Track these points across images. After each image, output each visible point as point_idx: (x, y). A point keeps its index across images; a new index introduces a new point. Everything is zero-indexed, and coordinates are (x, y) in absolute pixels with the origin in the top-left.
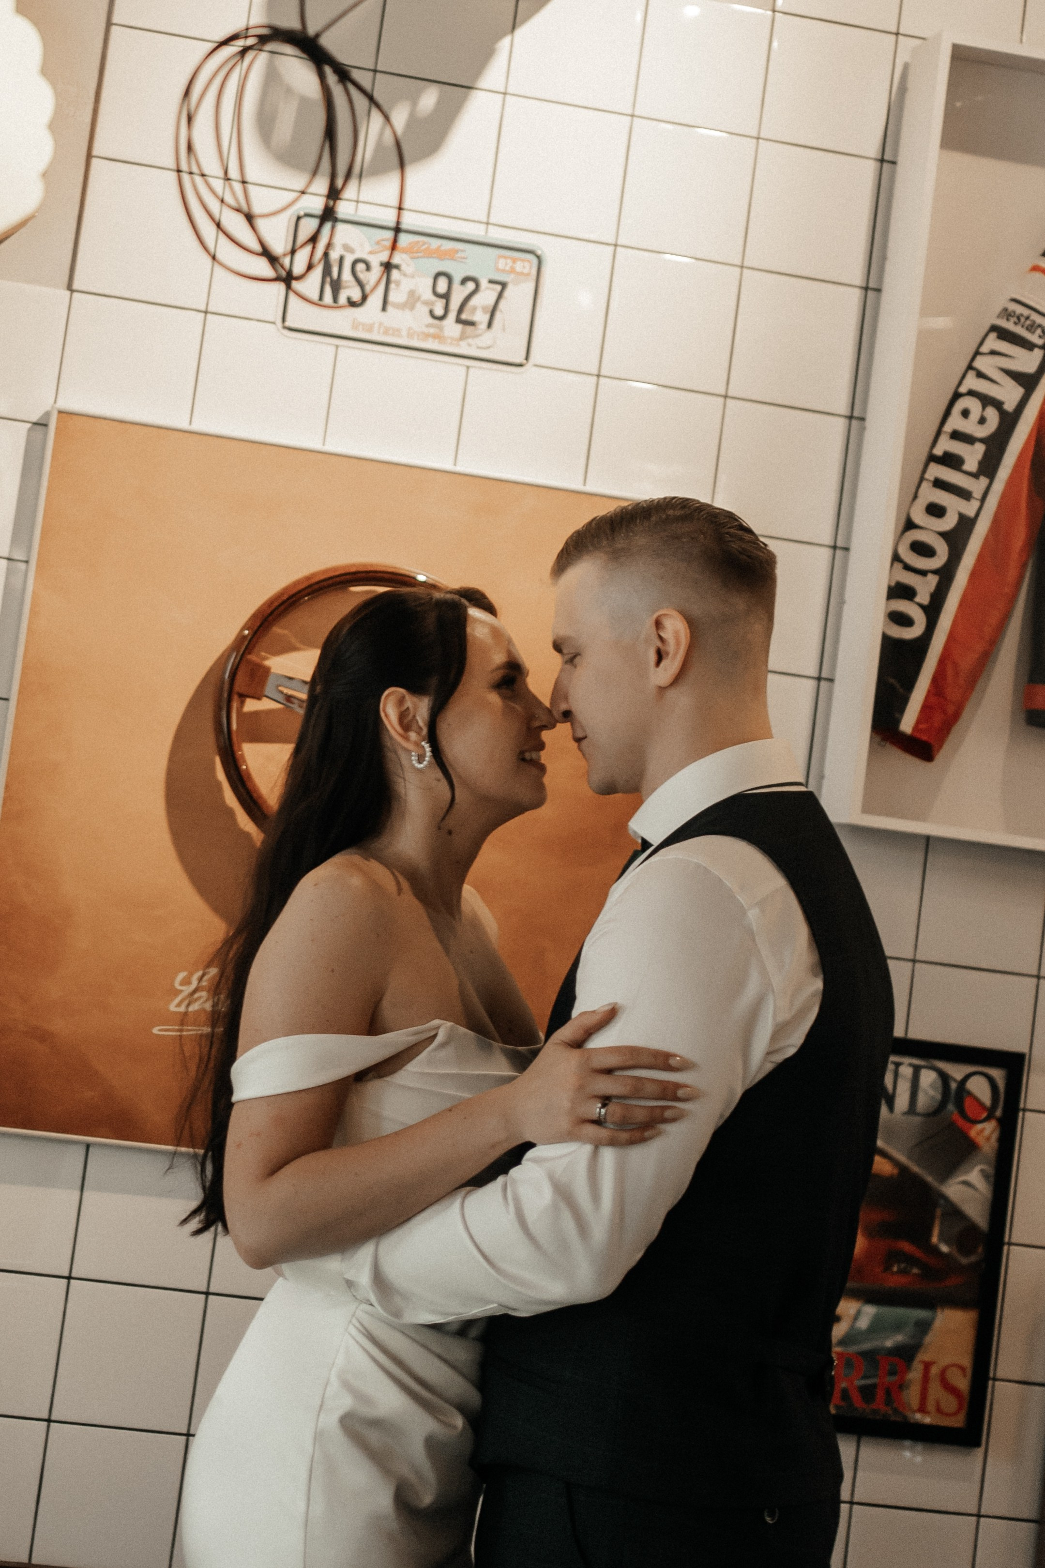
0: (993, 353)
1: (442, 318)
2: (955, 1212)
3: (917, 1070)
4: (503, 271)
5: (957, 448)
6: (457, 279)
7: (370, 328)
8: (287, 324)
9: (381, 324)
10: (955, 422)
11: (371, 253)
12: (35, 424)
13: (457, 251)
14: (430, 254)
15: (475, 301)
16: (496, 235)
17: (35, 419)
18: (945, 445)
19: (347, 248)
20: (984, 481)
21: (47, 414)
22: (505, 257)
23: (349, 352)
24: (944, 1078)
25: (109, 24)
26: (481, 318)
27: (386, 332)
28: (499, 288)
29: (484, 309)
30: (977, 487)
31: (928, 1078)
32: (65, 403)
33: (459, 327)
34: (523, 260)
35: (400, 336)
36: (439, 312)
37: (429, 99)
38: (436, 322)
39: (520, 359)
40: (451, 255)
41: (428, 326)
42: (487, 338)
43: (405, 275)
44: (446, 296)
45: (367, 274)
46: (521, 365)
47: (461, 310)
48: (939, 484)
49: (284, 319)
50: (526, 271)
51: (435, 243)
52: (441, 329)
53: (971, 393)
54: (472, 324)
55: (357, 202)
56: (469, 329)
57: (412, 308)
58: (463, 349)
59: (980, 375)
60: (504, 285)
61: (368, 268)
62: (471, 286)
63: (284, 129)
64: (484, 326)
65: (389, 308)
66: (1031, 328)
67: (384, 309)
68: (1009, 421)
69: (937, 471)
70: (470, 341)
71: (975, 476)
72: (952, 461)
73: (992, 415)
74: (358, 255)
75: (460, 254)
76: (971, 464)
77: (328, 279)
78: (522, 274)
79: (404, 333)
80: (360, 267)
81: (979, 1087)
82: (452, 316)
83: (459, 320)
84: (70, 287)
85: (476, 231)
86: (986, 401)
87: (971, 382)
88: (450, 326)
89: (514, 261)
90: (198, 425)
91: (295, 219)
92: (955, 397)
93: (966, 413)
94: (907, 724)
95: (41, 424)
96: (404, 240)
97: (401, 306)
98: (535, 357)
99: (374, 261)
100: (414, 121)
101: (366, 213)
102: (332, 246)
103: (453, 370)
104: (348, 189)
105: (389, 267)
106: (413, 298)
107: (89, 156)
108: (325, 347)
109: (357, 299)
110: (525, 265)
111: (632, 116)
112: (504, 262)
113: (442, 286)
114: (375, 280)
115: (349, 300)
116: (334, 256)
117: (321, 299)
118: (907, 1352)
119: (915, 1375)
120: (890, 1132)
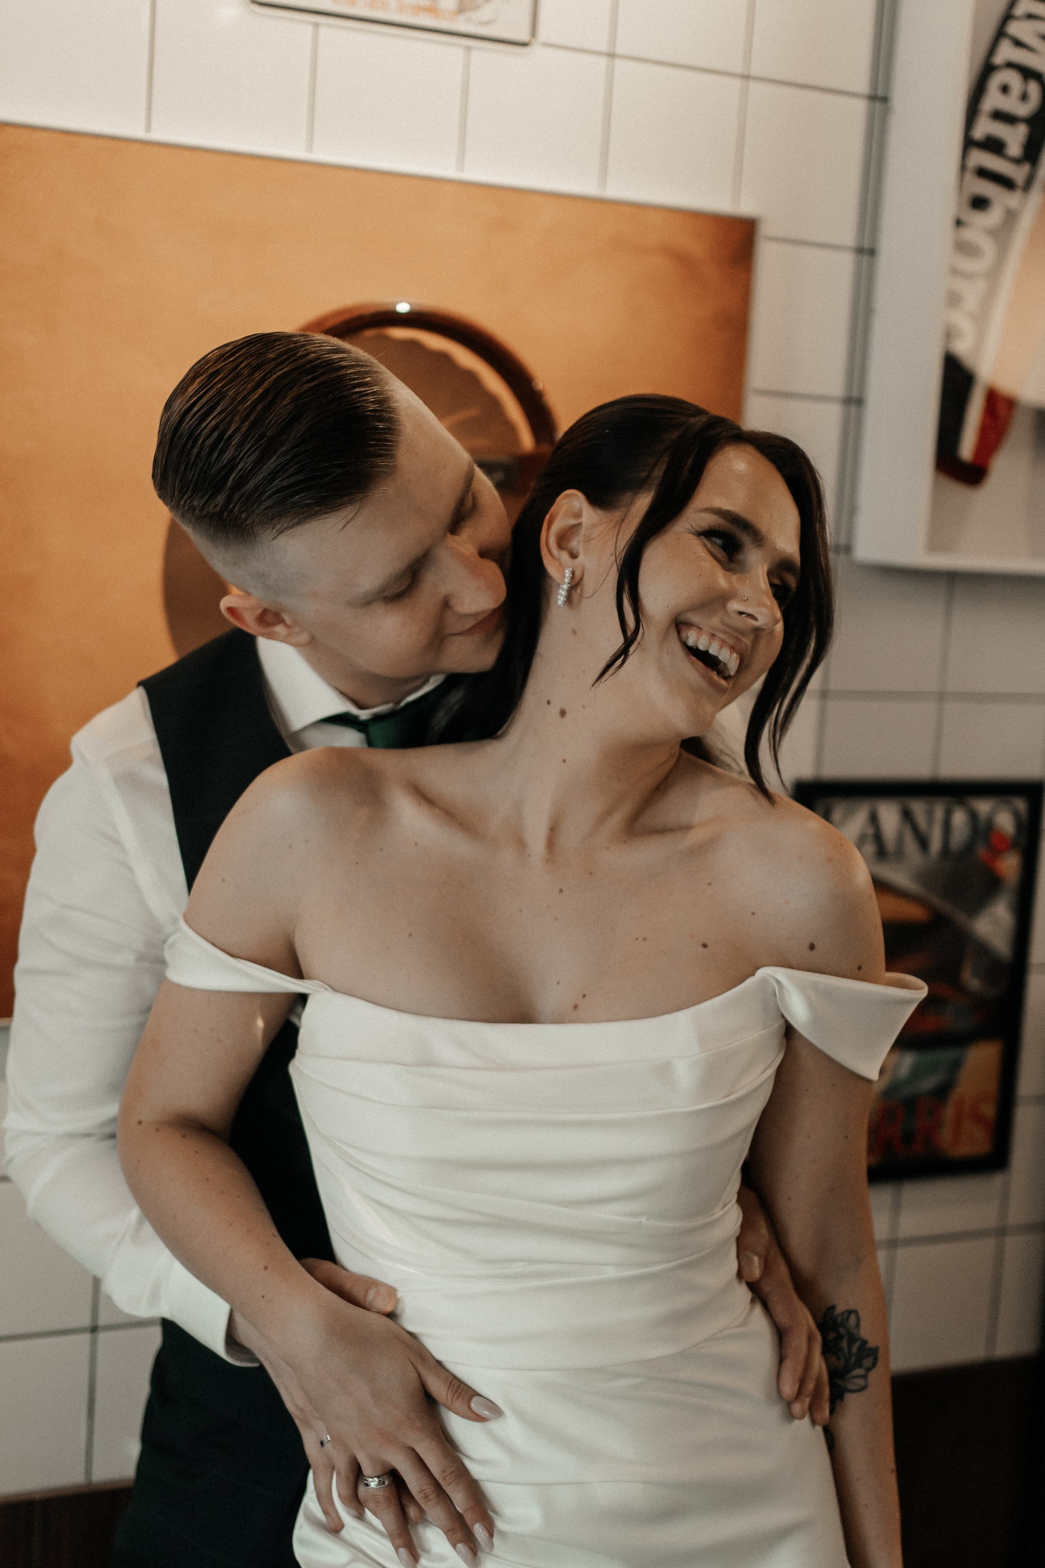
0: (1031, 16)
3: (948, 810)
5: (999, 130)
10: (993, 100)
18: (984, 127)
20: (1026, 168)
23: (331, 32)
24: (973, 816)
27: (373, 6)
30: (1019, 174)
31: (959, 818)
39: (525, 36)
42: (486, 10)
46: (524, 44)
48: (983, 173)
53: (1010, 65)
58: (461, 25)
59: (1018, 43)
69: (978, 157)
70: (469, 14)
71: (1017, 161)
72: (994, 146)
73: (1034, 90)
76: (1015, 149)
79: (394, 5)
81: (1005, 822)
86: (1027, 73)
87: (1006, 52)
90: (157, 135)
92: (987, 70)
93: (1005, 89)
94: (967, 448)
98: (542, 33)
103: (452, 52)
108: (303, 25)
118: (943, 1092)
119: (949, 1112)
120: (925, 877)
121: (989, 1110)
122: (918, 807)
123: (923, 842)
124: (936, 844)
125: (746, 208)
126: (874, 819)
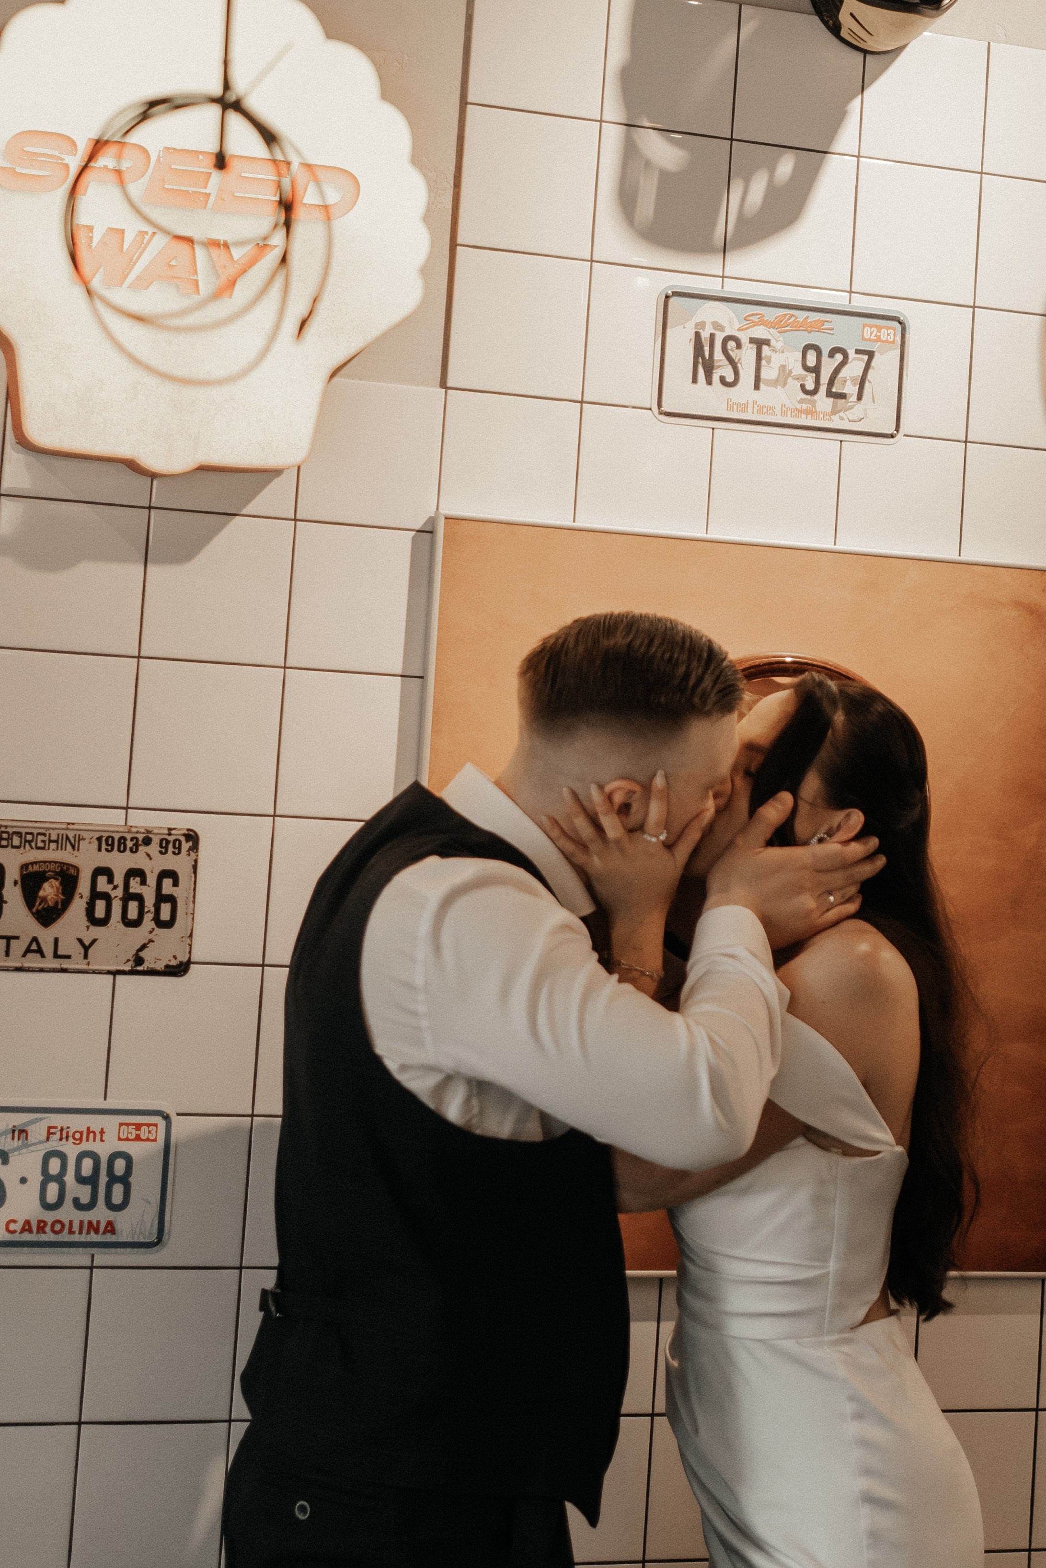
1: (813, 392)
4: (869, 340)
6: (825, 353)
7: (744, 407)
8: (665, 408)
9: (754, 402)
11: (739, 330)
12: (418, 531)
13: (823, 322)
14: (798, 327)
15: (844, 373)
16: (860, 303)
17: (418, 527)
19: (717, 326)
21: (432, 521)
22: (871, 326)
23: (726, 435)
25: (464, 103)
26: (851, 389)
27: (760, 411)
28: (866, 357)
29: (853, 380)
32: (448, 509)
33: (831, 400)
34: (888, 328)
35: (774, 414)
36: (810, 386)
37: (786, 166)
38: (809, 397)
39: (891, 430)
40: (818, 327)
41: (801, 401)
42: (858, 410)
43: (775, 351)
44: (816, 370)
45: (737, 351)
46: (892, 436)
47: (831, 382)
49: (660, 405)
50: (891, 339)
51: (801, 315)
52: (814, 403)
54: (843, 396)
55: (723, 277)
56: (841, 402)
57: (785, 384)
58: (836, 423)
60: (871, 354)
61: (739, 346)
62: (839, 357)
63: (646, 208)
64: (854, 398)
65: (762, 385)
67: (757, 387)
70: (841, 414)
74: (728, 332)
75: (826, 326)
77: (700, 360)
78: (887, 341)
79: (778, 411)
80: (731, 344)
82: (823, 389)
83: (830, 394)
84: (443, 384)
85: (840, 300)
88: (822, 401)
89: (879, 329)
90: (581, 523)
91: (663, 299)
95: (427, 531)
96: (771, 314)
97: (775, 383)
98: (904, 428)
99: (744, 338)
100: (771, 191)
101: (733, 288)
102: (702, 325)
103: (829, 445)
104: (713, 264)
105: (759, 343)
106: (784, 374)
107: (453, 245)
108: (700, 432)
109: (730, 378)
110: (891, 332)
111: (981, 173)
112: (869, 330)
113: (811, 360)
114: (747, 357)
115: (723, 380)
116: (705, 335)
117: (695, 380)
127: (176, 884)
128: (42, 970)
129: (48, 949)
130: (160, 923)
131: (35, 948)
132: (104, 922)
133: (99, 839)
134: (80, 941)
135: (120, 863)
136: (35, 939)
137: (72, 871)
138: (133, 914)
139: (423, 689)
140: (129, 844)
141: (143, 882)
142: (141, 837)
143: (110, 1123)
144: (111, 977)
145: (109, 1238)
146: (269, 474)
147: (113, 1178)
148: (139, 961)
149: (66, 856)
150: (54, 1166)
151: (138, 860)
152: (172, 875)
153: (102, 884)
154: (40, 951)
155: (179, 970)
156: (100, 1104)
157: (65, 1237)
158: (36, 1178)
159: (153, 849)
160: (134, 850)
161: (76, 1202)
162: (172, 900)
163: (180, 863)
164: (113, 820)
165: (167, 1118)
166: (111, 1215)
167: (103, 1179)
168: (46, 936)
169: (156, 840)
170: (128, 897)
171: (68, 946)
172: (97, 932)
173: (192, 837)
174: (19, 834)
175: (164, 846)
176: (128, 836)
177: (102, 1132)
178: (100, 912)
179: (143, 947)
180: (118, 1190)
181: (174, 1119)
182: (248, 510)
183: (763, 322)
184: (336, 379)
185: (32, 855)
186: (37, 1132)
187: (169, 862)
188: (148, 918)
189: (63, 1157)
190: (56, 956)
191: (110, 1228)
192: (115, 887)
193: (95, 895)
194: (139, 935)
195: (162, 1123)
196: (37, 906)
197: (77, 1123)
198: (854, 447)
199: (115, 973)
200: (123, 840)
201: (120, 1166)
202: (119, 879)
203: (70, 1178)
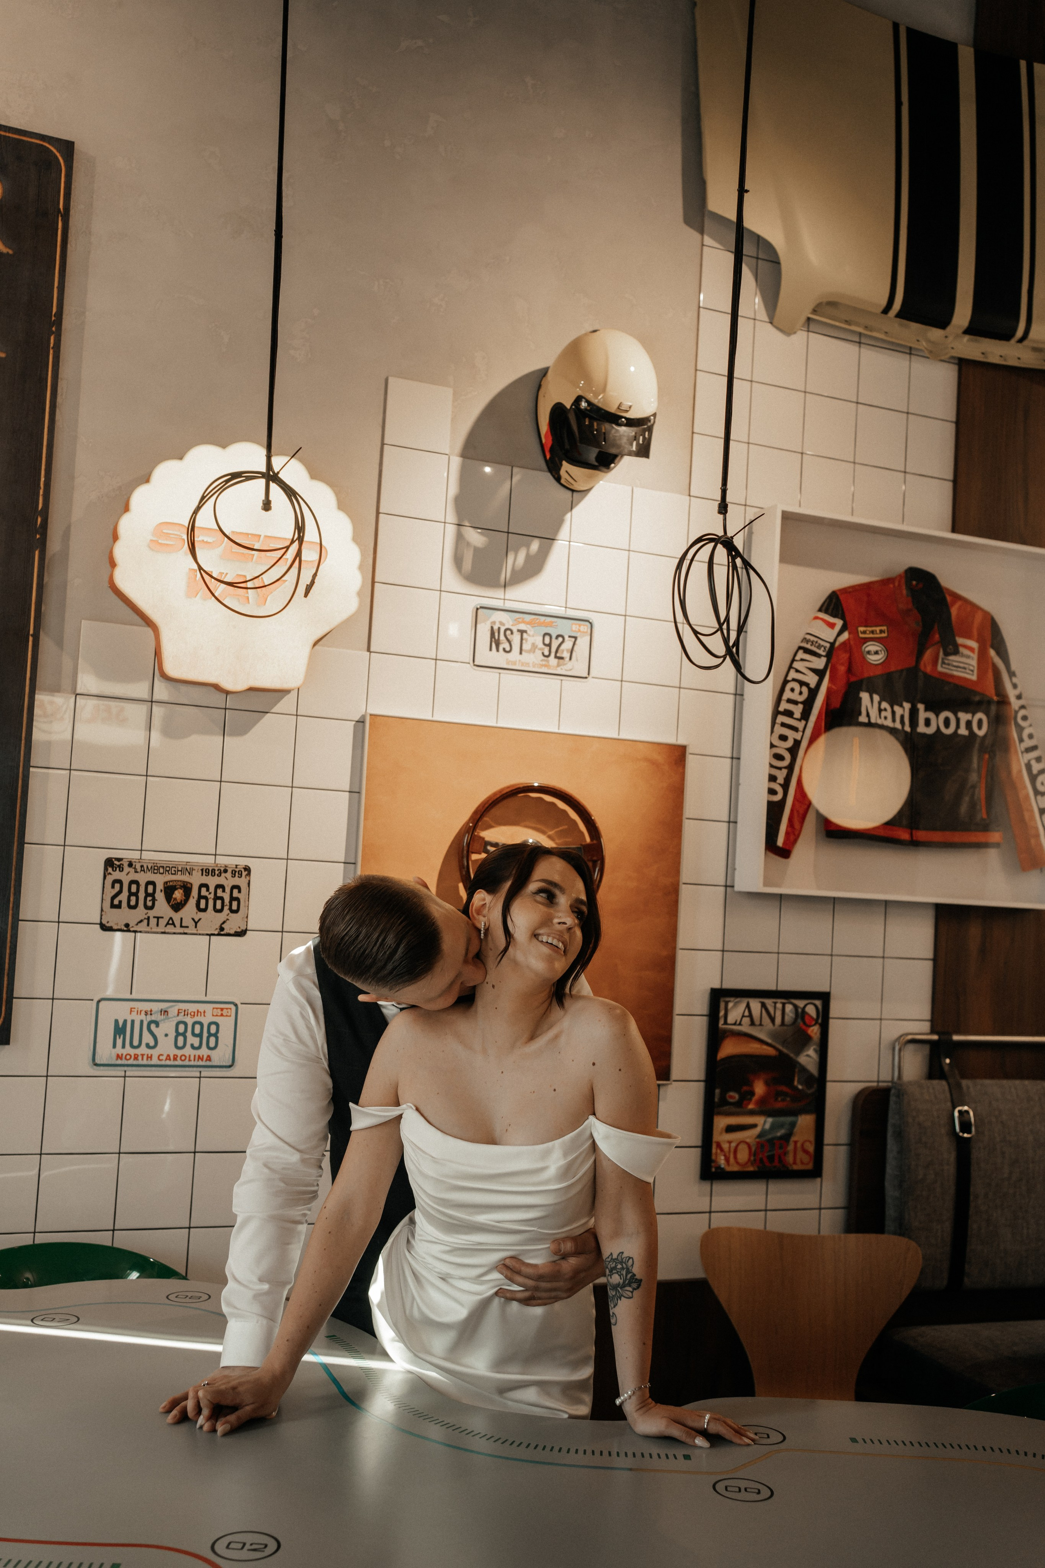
0: (802, 660)
1: (548, 656)
2: (803, 1069)
3: (784, 1004)
4: (575, 631)
5: (790, 707)
6: (554, 637)
7: (514, 663)
8: (475, 663)
9: (520, 661)
10: (787, 695)
11: (512, 625)
12: (357, 721)
13: (553, 622)
14: (541, 624)
15: (563, 647)
16: (571, 613)
17: (357, 720)
18: (783, 706)
19: (502, 623)
20: (803, 722)
21: (364, 716)
22: (576, 624)
23: (506, 676)
24: (796, 1007)
25: (378, 513)
26: (566, 655)
27: (523, 664)
28: (573, 639)
29: (567, 650)
30: (800, 725)
31: (789, 1008)
32: (371, 711)
33: (557, 660)
34: (584, 625)
35: (529, 666)
36: (547, 653)
37: (535, 545)
38: (546, 658)
39: (586, 675)
40: (550, 625)
41: (542, 660)
42: (569, 665)
43: (529, 635)
44: (549, 645)
45: (512, 636)
46: (586, 678)
47: (557, 651)
48: (783, 725)
49: (474, 661)
50: (585, 630)
51: (543, 618)
52: (548, 661)
53: (794, 680)
54: (562, 658)
55: (504, 599)
56: (561, 661)
57: (534, 652)
58: (559, 671)
59: (797, 671)
60: (576, 638)
61: (512, 633)
62: (560, 639)
63: (467, 565)
64: (568, 659)
65: (523, 653)
66: (819, 647)
67: (521, 653)
68: (813, 693)
69: (781, 719)
70: (562, 667)
71: (800, 720)
72: (789, 714)
73: (805, 690)
74: (507, 626)
75: (554, 624)
76: (797, 715)
77: (493, 640)
78: (584, 632)
79: (531, 665)
80: (508, 632)
81: (811, 1010)
82: (553, 655)
83: (556, 657)
84: (369, 650)
85: (561, 611)
86: (802, 683)
87: (793, 675)
88: (552, 660)
89: (580, 626)
90: (437, 718)
91: (475, 610)
92: (785, 682)
93: (792, 690)
94: (780, 842)
95: (361, 722)
96: (528, 618)
97: (529, 652)
98: (592, 673)
99: (515, 629)
100: (528, 557)
101: (509, 605)
102: (494, 623)
103: (555, 682)
104: (499, 593)
105: (522, 632)
106: (534, 647)
107: (373, 582)
108: (494, 674)
109: (508, 649)
110: (585, 628)
111: (629, 551)
112: (575, 626)
113: (547, 640)
114: (516, 639)
115: (504, 650)
116: (496, 628)
117: (491, 650)
118: (786, 1138)
119: (791, 1147)
120: (774, 1035)
121: (811, 1148)
122: (769, 1002)
123: (773, 1020)
124: (778, 1020)
125: (681, 741)
126: (748, 1006)
127: (240, 892)
128: (174, 933)
129: (177, 923)
130: (232, 911)
131: (171, 922)
132: (205, 910)
133: (202, 870)
134: (193, 919)
135: (212, 882)
136: (171, 918)
137: (189, 885)
138: (219, 906)
139: (360, 798)
140: (217, 872)
141: (224, 891)
142: (222, 869)
143: (208, 1008)
144: (208, 937)
145: (208, 1063)
146: (285, 692)
147: (210, 1035)
148: (222, 929)
149: (185, 878)
150: (181, 1028)
151: (221, 880)
152: (238, 888)
153: (204, 892)
154: (173, 924)
155: (241, 933)
156: (204, 999)
157: (187, 1063)
158: (172, 1034)
159: (229, 875)
160: (219, 875)
161: (192, 1046)
162: (238, 899)
163: (241, 882)
164: (209, 861)
165: (236, 1005)
166: (209, 1052)
167: (205, 1035)
168: (176, 917)
169: (230, 871)
170: (216, 898)
171: (187, 922)
172: (201, 915)
173: (248, 869)
174: (163, 867)
175: (234, 873)
176: (216, 869)
177: (204, 1012)
178: (203, 905)
179: (224, 922)
180: (212, 1040)
181: (240, 1006)
182: (273, 711)
183: (523, 622)
184: (316, 647)
185: (169, 877)
186: (173, 1011)
187: (236, 881)
188: (226, 908)
189: (186, 1024)
190: (181, 926)
191: (209, 1058)
192: (210, 893)
193: (200, 897)
194: (222, 917)
195: (233, 1008)
196: (172, 902)
197: (192, 1008)
198: (568, 683)
199: (210, 935)
200: (213, 870)
201: (213, 1029)
202: (212, 889)
203: (189, 1034)
